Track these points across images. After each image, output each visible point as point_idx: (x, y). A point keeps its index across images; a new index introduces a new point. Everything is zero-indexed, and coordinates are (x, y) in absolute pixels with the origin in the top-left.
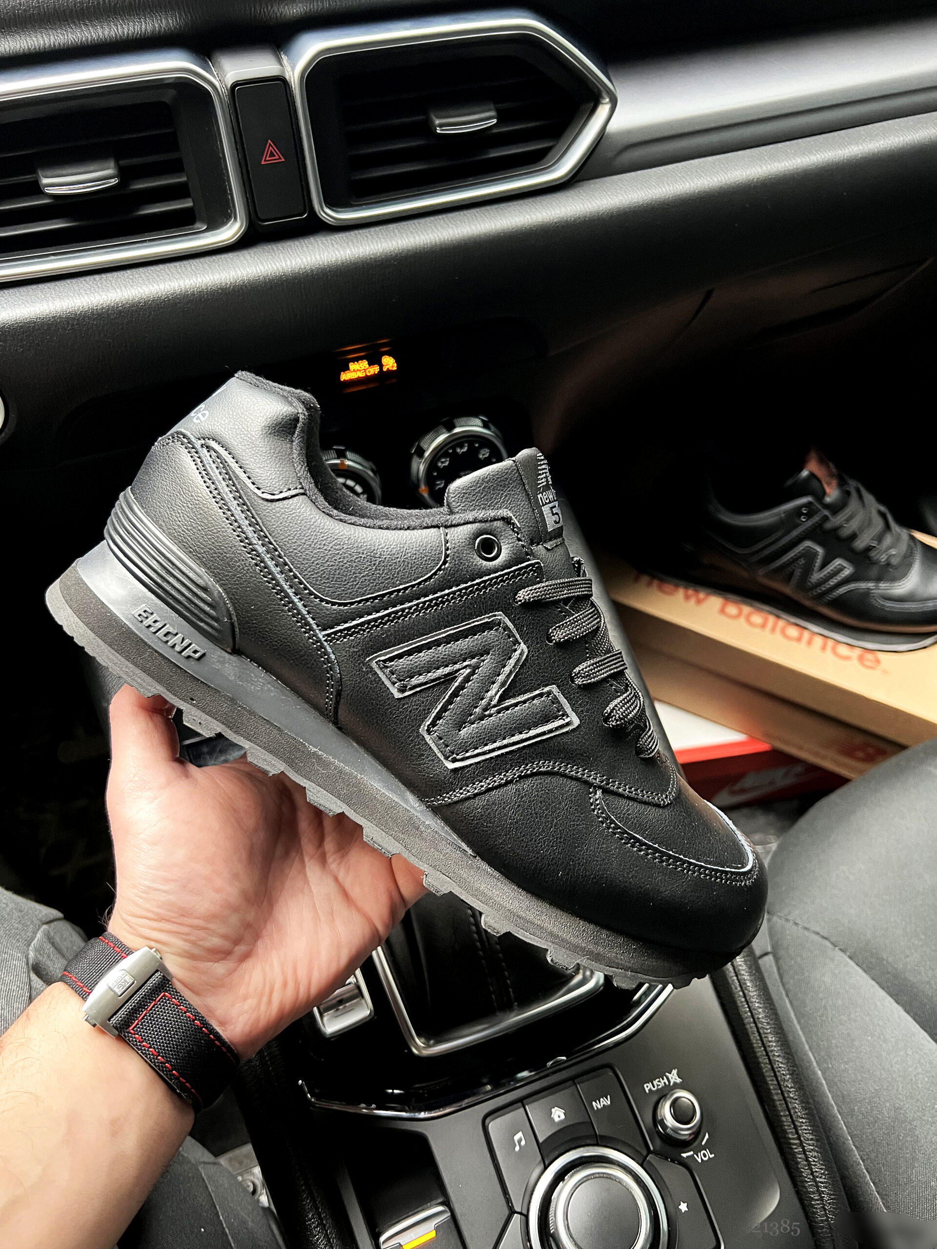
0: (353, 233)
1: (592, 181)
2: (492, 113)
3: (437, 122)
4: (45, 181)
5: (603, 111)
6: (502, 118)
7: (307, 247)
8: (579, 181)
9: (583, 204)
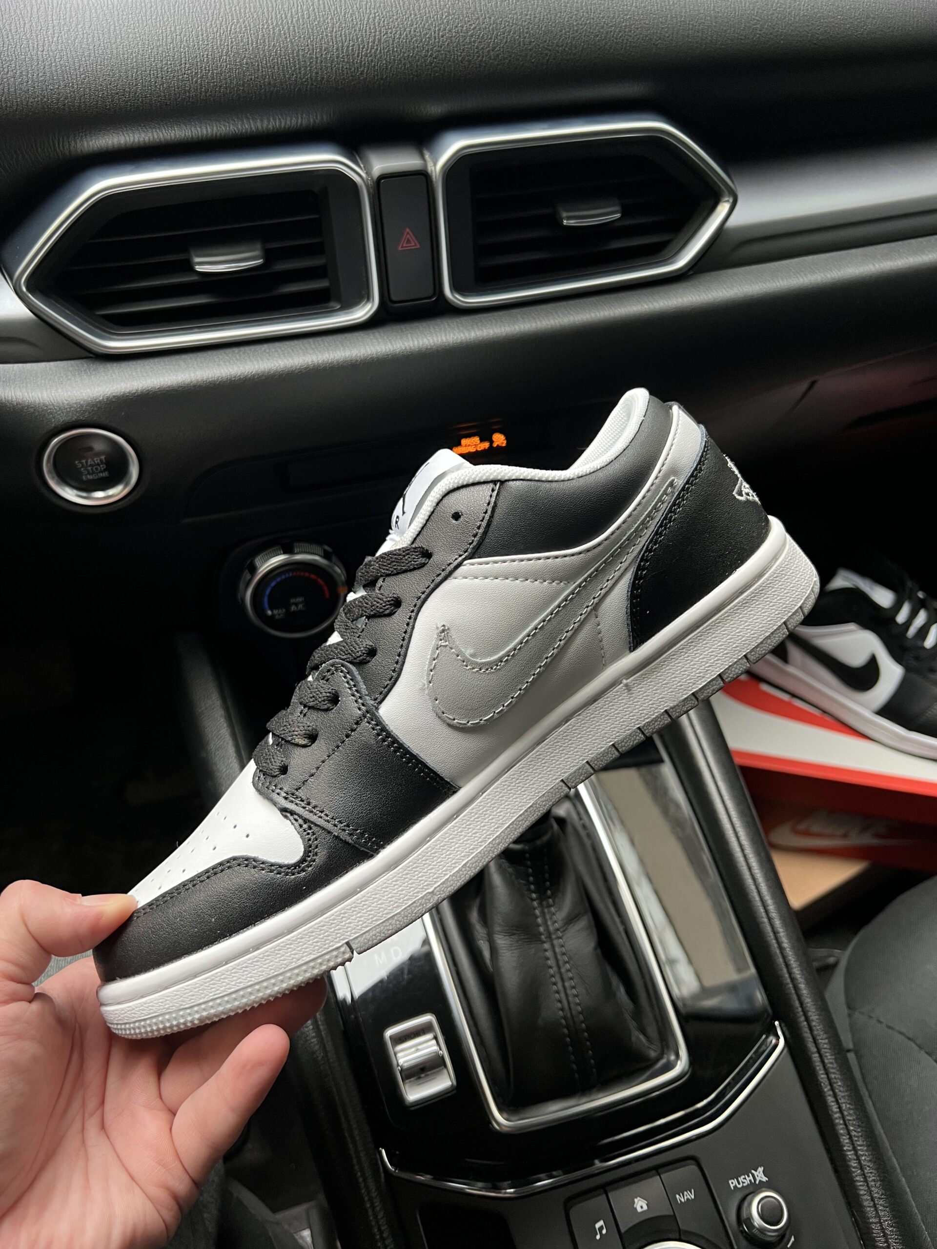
0: (478, 317)
1: (708, 274)
2: (617, 208)
3: (564, 214)
4: (197, 260)
5: (723, 209)
6: (625, 213)
7: (434, 328)
8: (695, 273)
9: (699, 296)
